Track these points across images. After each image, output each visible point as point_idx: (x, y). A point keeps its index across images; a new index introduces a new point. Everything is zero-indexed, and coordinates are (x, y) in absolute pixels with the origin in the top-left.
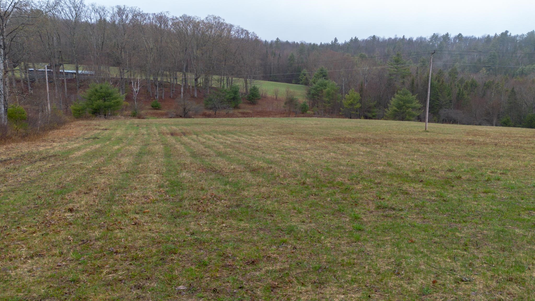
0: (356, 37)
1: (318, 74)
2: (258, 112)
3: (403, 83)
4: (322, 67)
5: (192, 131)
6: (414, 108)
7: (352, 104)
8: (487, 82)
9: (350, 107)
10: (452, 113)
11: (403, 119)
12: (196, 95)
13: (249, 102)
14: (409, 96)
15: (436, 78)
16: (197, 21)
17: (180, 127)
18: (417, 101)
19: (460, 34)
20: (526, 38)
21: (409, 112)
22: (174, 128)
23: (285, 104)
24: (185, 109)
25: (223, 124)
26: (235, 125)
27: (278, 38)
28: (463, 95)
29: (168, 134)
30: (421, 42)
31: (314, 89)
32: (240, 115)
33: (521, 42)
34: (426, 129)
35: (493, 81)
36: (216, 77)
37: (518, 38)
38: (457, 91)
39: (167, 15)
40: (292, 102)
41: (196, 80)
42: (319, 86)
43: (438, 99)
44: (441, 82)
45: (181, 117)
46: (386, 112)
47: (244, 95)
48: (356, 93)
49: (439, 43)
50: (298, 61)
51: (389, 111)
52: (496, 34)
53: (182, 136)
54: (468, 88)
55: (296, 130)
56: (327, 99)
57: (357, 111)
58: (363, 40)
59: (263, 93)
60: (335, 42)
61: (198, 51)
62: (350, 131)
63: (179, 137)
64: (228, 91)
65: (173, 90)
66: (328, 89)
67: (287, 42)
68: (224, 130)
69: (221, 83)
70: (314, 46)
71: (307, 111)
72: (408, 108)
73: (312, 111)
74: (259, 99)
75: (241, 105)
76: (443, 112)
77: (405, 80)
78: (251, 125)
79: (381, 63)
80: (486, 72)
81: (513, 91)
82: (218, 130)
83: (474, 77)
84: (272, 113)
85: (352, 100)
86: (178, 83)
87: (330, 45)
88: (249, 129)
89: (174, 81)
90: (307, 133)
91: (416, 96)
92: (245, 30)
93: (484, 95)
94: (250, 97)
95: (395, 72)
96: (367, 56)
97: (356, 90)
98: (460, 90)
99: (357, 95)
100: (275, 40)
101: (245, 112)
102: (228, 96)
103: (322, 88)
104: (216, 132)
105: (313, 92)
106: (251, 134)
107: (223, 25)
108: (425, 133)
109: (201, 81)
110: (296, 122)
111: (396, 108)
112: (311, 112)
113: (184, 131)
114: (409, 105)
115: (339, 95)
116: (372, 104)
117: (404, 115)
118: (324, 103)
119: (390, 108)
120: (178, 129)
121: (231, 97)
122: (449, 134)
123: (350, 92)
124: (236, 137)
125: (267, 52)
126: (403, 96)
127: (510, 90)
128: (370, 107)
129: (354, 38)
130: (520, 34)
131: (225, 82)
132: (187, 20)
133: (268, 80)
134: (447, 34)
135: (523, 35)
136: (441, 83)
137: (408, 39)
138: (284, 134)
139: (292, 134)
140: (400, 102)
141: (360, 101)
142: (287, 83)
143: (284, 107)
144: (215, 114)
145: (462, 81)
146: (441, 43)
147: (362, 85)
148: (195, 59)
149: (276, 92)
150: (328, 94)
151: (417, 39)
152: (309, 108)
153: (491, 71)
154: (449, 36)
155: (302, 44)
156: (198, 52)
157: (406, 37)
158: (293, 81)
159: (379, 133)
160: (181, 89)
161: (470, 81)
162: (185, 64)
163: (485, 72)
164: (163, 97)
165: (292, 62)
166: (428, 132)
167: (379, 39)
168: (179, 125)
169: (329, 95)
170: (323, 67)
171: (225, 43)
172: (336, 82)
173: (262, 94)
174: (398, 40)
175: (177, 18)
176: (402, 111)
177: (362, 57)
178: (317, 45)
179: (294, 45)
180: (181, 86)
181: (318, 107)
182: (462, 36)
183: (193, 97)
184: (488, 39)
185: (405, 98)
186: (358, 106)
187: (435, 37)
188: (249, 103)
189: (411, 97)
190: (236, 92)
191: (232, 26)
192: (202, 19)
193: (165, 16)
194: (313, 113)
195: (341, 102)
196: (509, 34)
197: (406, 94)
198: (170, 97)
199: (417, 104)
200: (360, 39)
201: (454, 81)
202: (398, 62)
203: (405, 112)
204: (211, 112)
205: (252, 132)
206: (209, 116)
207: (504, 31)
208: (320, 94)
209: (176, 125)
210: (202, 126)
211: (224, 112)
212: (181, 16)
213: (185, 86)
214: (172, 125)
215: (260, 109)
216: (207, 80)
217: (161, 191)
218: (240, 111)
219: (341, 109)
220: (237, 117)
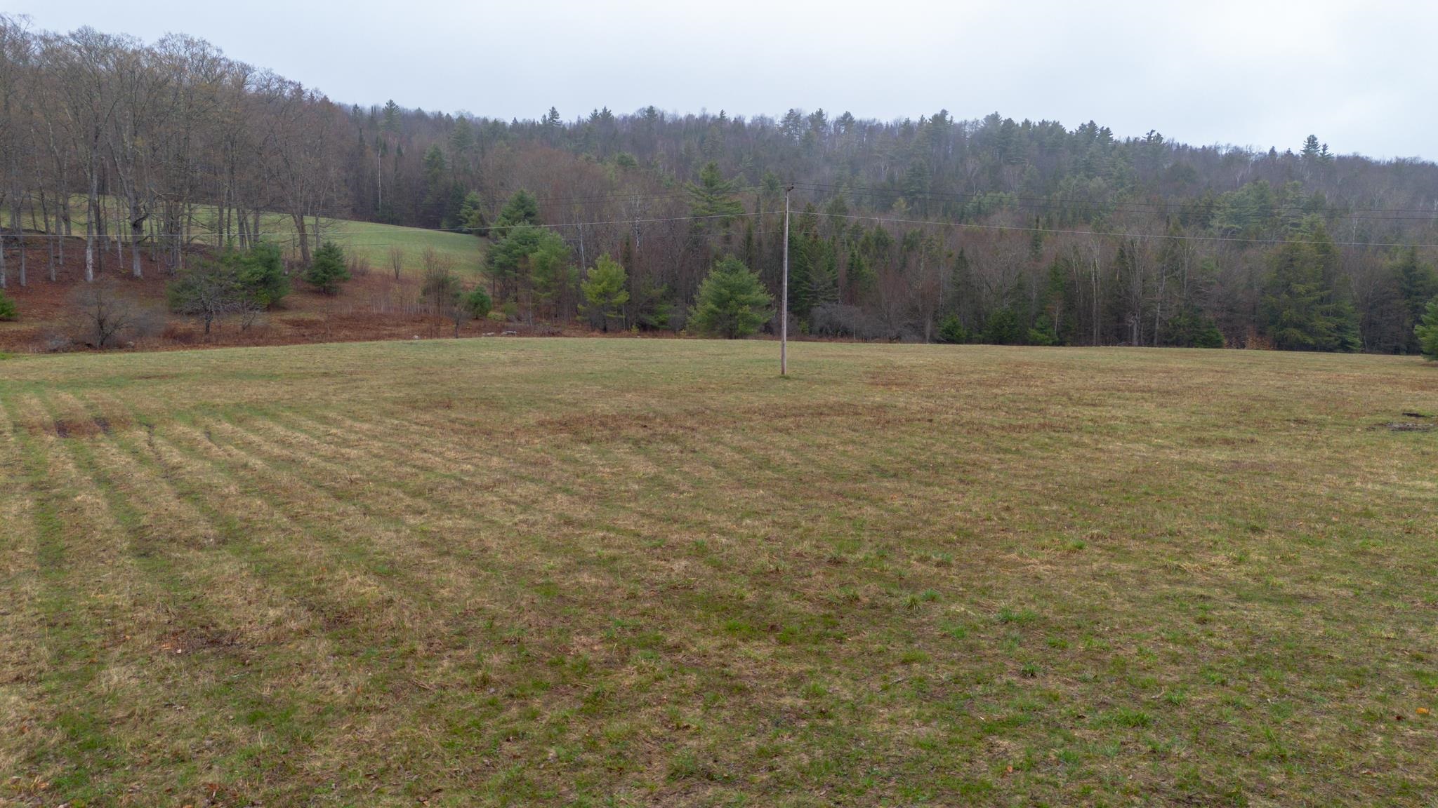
0: (605, 110)
1: (512, 209)
2: (342, 319)
3: (727, 239)
4: (522, 191)
5: (130, 413)
6: (755, 305)
7: (605, 294)
8: (909, 233)
9: (602, 301)
10: (842, 313)
11: (731, 334)
12: (138, 272)
13: (312, 287)
14: (741, 276)
15: (801, 226)
16: (131, 47)
17: (90, 394)
18: (762, 287)
19: (847, 115)
20: (983, 130)
21: (744, 316)
22: (68, 397)
23: (424, 293)
24: (101, 323)
25: (234, 375)
26: (272, 376)
27: (391, 101)
28: (860, 267)
29: (46, 428)
30: (763, 128)
31: (504, 252)
32: (288, 331)
33: (974, 136)
34: (783, 372)
35: (922, 231)
36: (203, 213)
37: (967, 129)
38: (848, 258)
39: (23, 26)
40: (443, 287)
41: (136, 226)
42: (515, 243)
43: (807, 278)
44: (812, 236)
45: (89, 347)
46: (691, 315)
47: (297, 269)
48: (614, 263)
49: (803, 132)
50: (454, 167)
51: (698, 314)
52: (922, 119)
53: (100, 436)
54: (871, 250)
55: (460, 389)
56: (540, 280)
57: (620, 312)
58: (625, 118)
59: (355, 259)
60: (551, 119)
61: (139, 138)
62: (605, 386)
63: (85, 441)
64: (246, 260)
65: (57, 257)
66: (541, 252)
67: (420, 115)
68: (237, 400)
69: (221, 232)
70: (494, 130)
71: (487, 311)
72: (742, 304)
73: (503, 311)
74: (345, 280)
75: (289, 297)
76: (820, 311)
77: (731, 230)
78: (325, 375)
79: (672, 180)
80: (907, 207)
81: (961, 257)
82: (218, 401)
83: (880, 220)
84: (386, 321)
85: (605, 284)
86: (75, 233)
87: (539, 125)
88: (317, 394)
89: (58, 227)
90: (491, 403)
91: (757, 274)
92: (290, 82)
93: (904, 265)
94: (316, 275)
95: (706, 212)
96: (636, 159)
97: (615, 258)
98: (853, 255)
99: (617, 270)
100: (383, 104)
101: (303, 320)
102: (245, 274)
103: (526, 249)
104: (212, 410)
105: (502, 260)
106: (326, 413)
107: (219, 64)
108: (782, 383)
109: (155, 228)
110: (459, 354)
111: (713, 306)
112: (500, 314)
113: (102, 412)
114: (742, 297)
115: (573, 270)
116: (657, 292)
117: (733, 322)
118: (532, 291)
119: (699, 306)
120: (81, 405)
121: (257, 278)
122: (835, 382)
123: (599, 262)
124: (280, 430)
125: (361, 139)
126: (727, 276)
127: (956, 253)
128: (651, 301)
129: (600, 111)
130: (970, 119)
131: (235, 228)
132: (95, 46)
133: (371, 220)
134: (820, 113)
135: (977, 122)
136: (811, 238)
137: (732, 120)
138: (426, 409)
139: (449, 407)
140: (723, 291)
141: (627, 286)
142: (427, 228)
143: (421, 302)
144: (207, 331)
145: (856, 231)
146: (807, 134)
147: (627, 244)
148: (128, 162)
149: (396, 258)
150: (543, 266)
151: (754, 121)
152: (494, 303)
153: (916, 204)
154: (824, 117)
155: (461, 119)
156: (139, 142)
157: (727, 115)
158: (444, 223)
159: (676, 388)
160: (84, 253)
161: (874, 230)
162: (95, 176)
163: (904, 206)
164: (23, 277)
165: (437, 170)
166: (787, 378)
167: (662, 115)
168: (82, 385)
169: (546, 268)
170: (525, 190)
171: (226, 119)
172: (562, 234)
173: (354, 266)
174: (709, 120)
175: (59, 38)
176: (727, 312)
177: (624, 163)
178: (504, 123)
179: (440, 123)
180: (85, 242)
181: (516, 300)
182: (851, 118)
183: (130, 276)
184: (907, 128)
185: (732, 279)
186: (622, 297)
187: (793, 118)
188: (314, 292)
189: (747, 276)
190: (270, 263)
191: (245, 69)
192: (146, 45)
193: (16, 28)
194: (504, 316)
195: (578, 287)
196: (948, 118)
197: (734, 270)
198: (48, 279)
199: (760, 294)
200: (616, 113)
201: (840, 232)
202: (712, 185)
203: (736, 314)
204: (191, 324)
205: (327, 405)
206: (186, 340)
207: (938, 112)
208: (519, 266)
209: (73, 385)
210: (163, 387)
211: (235, 322)
212: (74, 30)
213: (98, 243)
214: (59, 386)
215: (348, 310)
216: (172, 227)
217: (36, 786)
218: (288, 316)
219: (579, 306)
220: (282, 340)
